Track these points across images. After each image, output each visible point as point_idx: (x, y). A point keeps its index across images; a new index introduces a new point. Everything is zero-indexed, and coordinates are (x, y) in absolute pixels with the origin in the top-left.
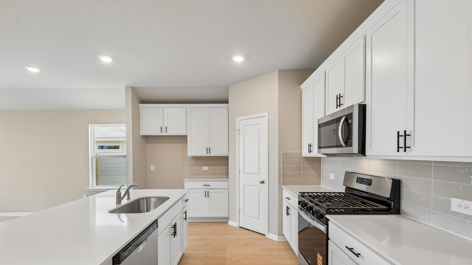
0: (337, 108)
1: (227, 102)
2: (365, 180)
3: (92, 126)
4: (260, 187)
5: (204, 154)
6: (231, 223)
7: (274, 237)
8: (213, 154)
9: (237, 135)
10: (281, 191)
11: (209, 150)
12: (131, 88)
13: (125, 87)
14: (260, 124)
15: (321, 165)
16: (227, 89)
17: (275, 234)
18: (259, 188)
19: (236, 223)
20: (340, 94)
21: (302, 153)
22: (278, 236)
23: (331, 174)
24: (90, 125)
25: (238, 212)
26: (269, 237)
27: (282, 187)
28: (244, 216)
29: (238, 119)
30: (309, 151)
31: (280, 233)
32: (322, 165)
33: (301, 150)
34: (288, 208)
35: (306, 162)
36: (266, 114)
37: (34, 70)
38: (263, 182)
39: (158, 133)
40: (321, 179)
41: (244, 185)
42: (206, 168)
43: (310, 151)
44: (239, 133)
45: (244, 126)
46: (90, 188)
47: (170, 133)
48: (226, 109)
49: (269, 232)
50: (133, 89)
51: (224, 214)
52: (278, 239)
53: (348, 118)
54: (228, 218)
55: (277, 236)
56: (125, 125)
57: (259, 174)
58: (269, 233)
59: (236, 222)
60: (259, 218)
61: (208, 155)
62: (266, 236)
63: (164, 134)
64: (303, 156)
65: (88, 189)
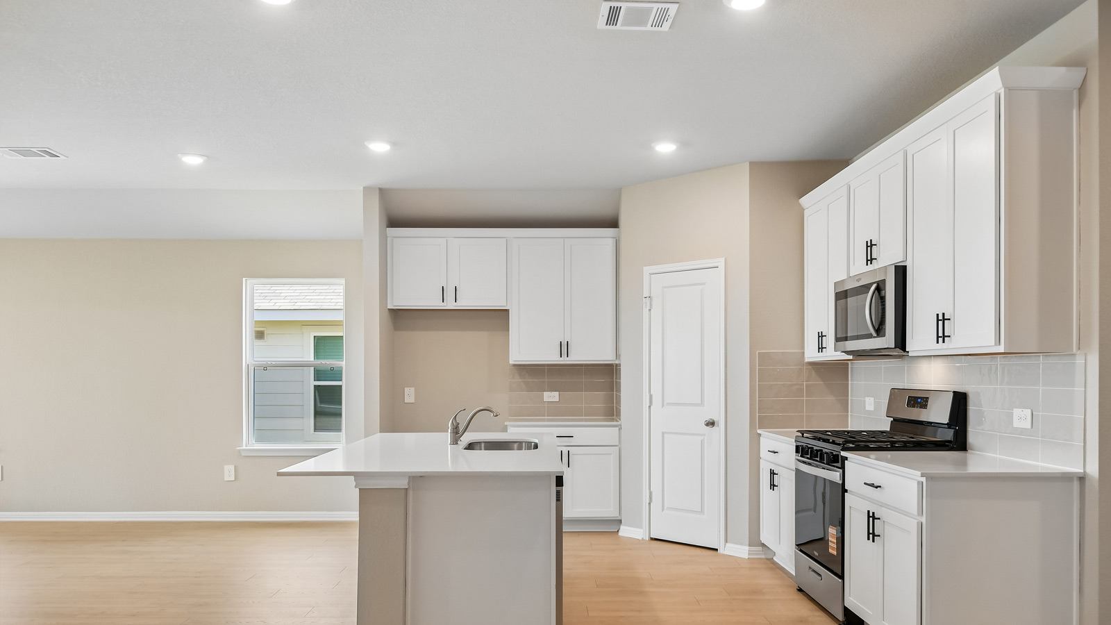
0: (867, 265)
1: (614, 223)
2: (919, 400)
3: (248, 282)
4: (704, 435)
5: (552, 357)
6: (625, 531)
7: (740, 551)
8: (577, 357)
9: (646, 311)
10: (755, 440)
11: (564, 348)
12: (378, 191)
13: (364, 188)
14: (704, 284)
15: (848, 381)
16: (618, 193)
17: (741, 544)
18: (701, 438)
19: (642, 530)
20: (871, 240)
21: (804, 352)
22: (750, 546)
23: (867, 399)
24: (244, 279)
25: (648, 502)
26: (726, 553)
27: (759, 431)
28: (663, 510)
29: (647, 270)
30: (819, 348)
31: (755, 540)
32: (850, 382)
33: (803, 347)
34: (773, 473)
35: (814, 373)
36: (721, 262)
37: (193, 160)
38: (711, 424)
39: (434, 303)
40: (849, 413)
41: (663, 434)
42: (551, 396)
43: (821, 348)
44: (651, 305)
45: (665, 287)
46: (244, 447)
47: (465, 303)
48: (610, 243)
49: (726, 541)
50: (383, 192)
51: (610, 512)
52: (749, 554)
53: (880, 288)
54: (620, 521)
55: (747, 548)
56: (343, 281)
57: (702, 404)
58: (727, 544)
59: (641, 528)
60: (702, 512)
61: (564, 360)
62: (721, 551)
63: (450, 304)
64: (807, 360)
65: (239, 451)
